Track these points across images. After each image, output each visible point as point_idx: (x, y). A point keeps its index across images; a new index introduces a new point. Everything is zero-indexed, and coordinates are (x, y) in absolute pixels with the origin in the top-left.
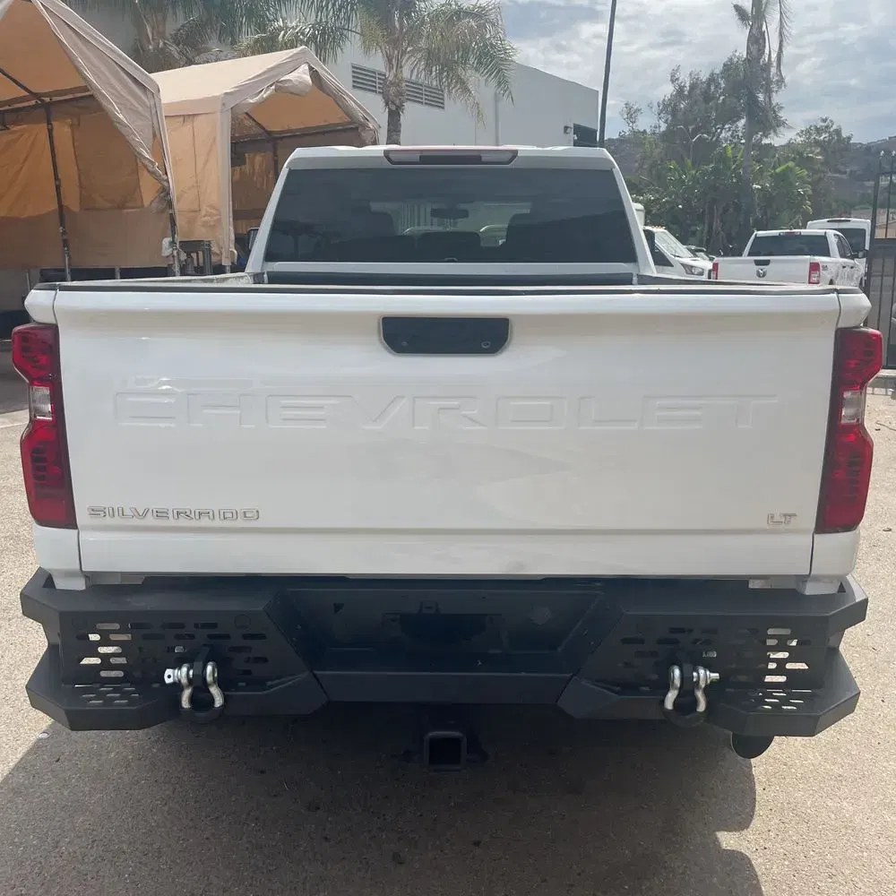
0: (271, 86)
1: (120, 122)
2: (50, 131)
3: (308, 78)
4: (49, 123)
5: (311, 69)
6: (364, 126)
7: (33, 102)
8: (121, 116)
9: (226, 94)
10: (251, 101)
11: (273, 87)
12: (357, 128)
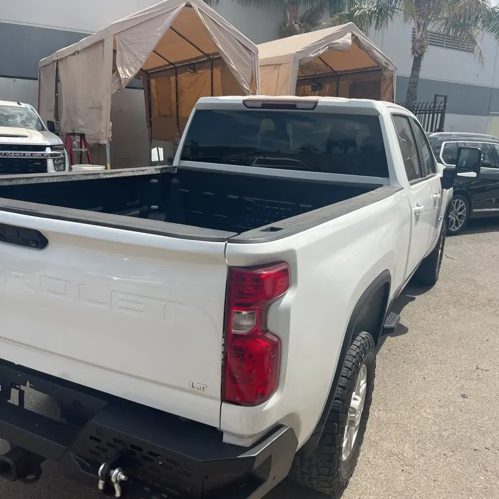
0: (326, 46)
1: (233, 70)
2: (212, 74)
3: (350, 41)
4: (212, 69)
5: (353, 35)
6: (385, 68)
7: (206, 59)
8: (234, 67)
9: (297, 52)
10: (312, 56)
11: (327, 47)
12: (381, 69)
